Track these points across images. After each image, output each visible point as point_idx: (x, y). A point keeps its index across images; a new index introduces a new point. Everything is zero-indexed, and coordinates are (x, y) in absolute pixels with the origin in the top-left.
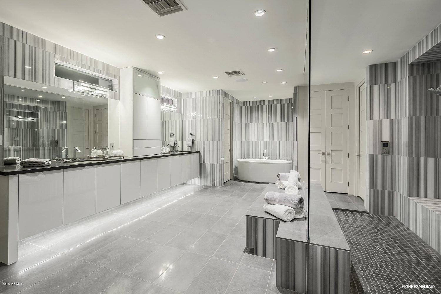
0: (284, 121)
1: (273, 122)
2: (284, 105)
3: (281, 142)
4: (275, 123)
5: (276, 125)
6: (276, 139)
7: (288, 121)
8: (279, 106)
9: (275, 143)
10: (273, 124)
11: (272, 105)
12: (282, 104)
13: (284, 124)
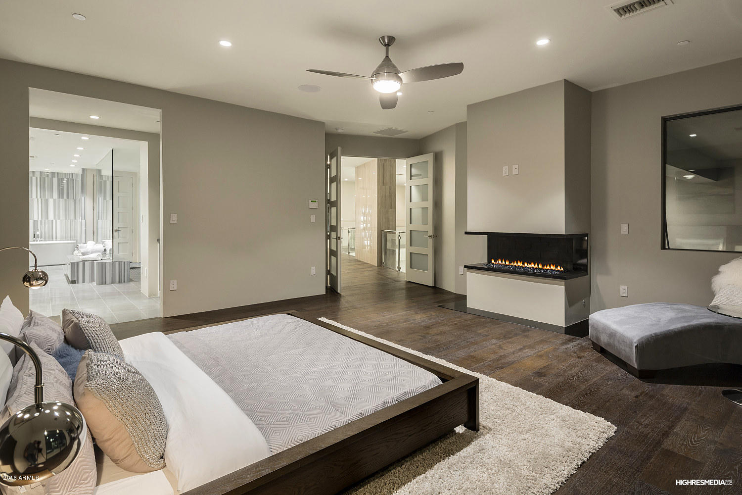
0: (62, 197)
1: (46, 198)
2: (62, 180)
3: (58, 221)
4: (50, 199)
5: (51, 201)
6: (51, 217)
7: (68, 198)
8: (55, 180)
9: (50, 222)
10: (47, 201)
11: (46, 178)
12: (60, 178)
13: (62, 201)
